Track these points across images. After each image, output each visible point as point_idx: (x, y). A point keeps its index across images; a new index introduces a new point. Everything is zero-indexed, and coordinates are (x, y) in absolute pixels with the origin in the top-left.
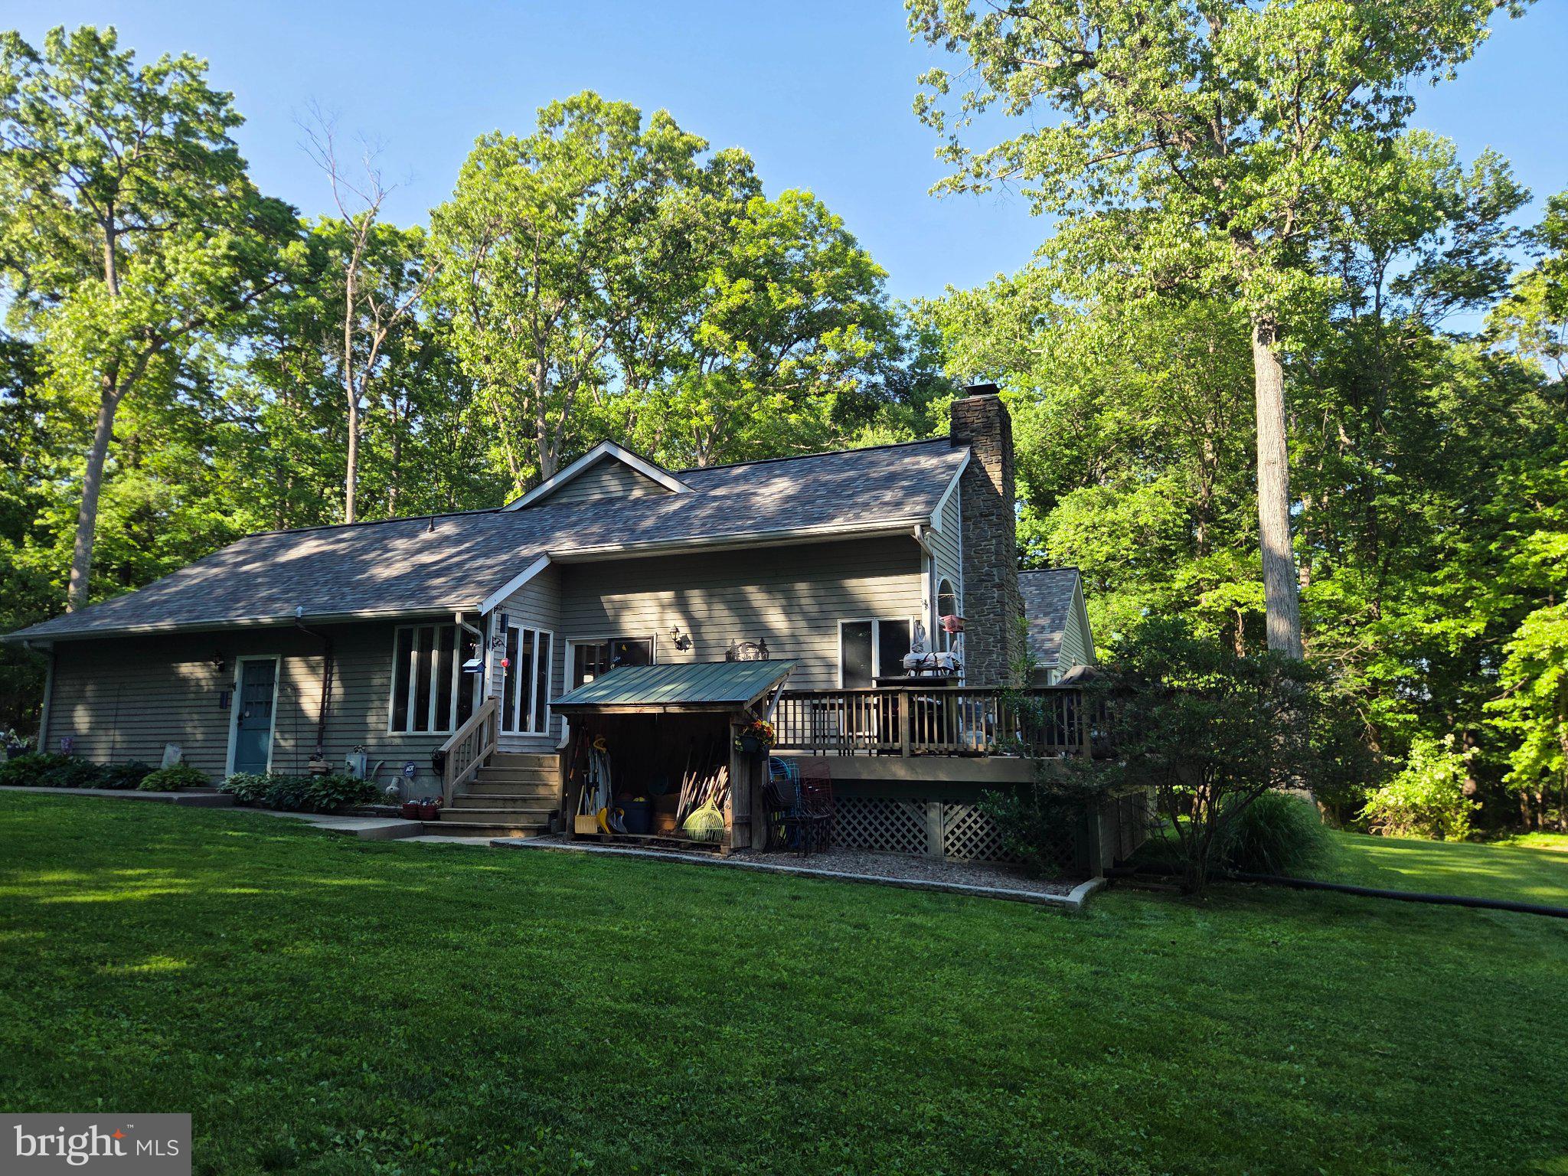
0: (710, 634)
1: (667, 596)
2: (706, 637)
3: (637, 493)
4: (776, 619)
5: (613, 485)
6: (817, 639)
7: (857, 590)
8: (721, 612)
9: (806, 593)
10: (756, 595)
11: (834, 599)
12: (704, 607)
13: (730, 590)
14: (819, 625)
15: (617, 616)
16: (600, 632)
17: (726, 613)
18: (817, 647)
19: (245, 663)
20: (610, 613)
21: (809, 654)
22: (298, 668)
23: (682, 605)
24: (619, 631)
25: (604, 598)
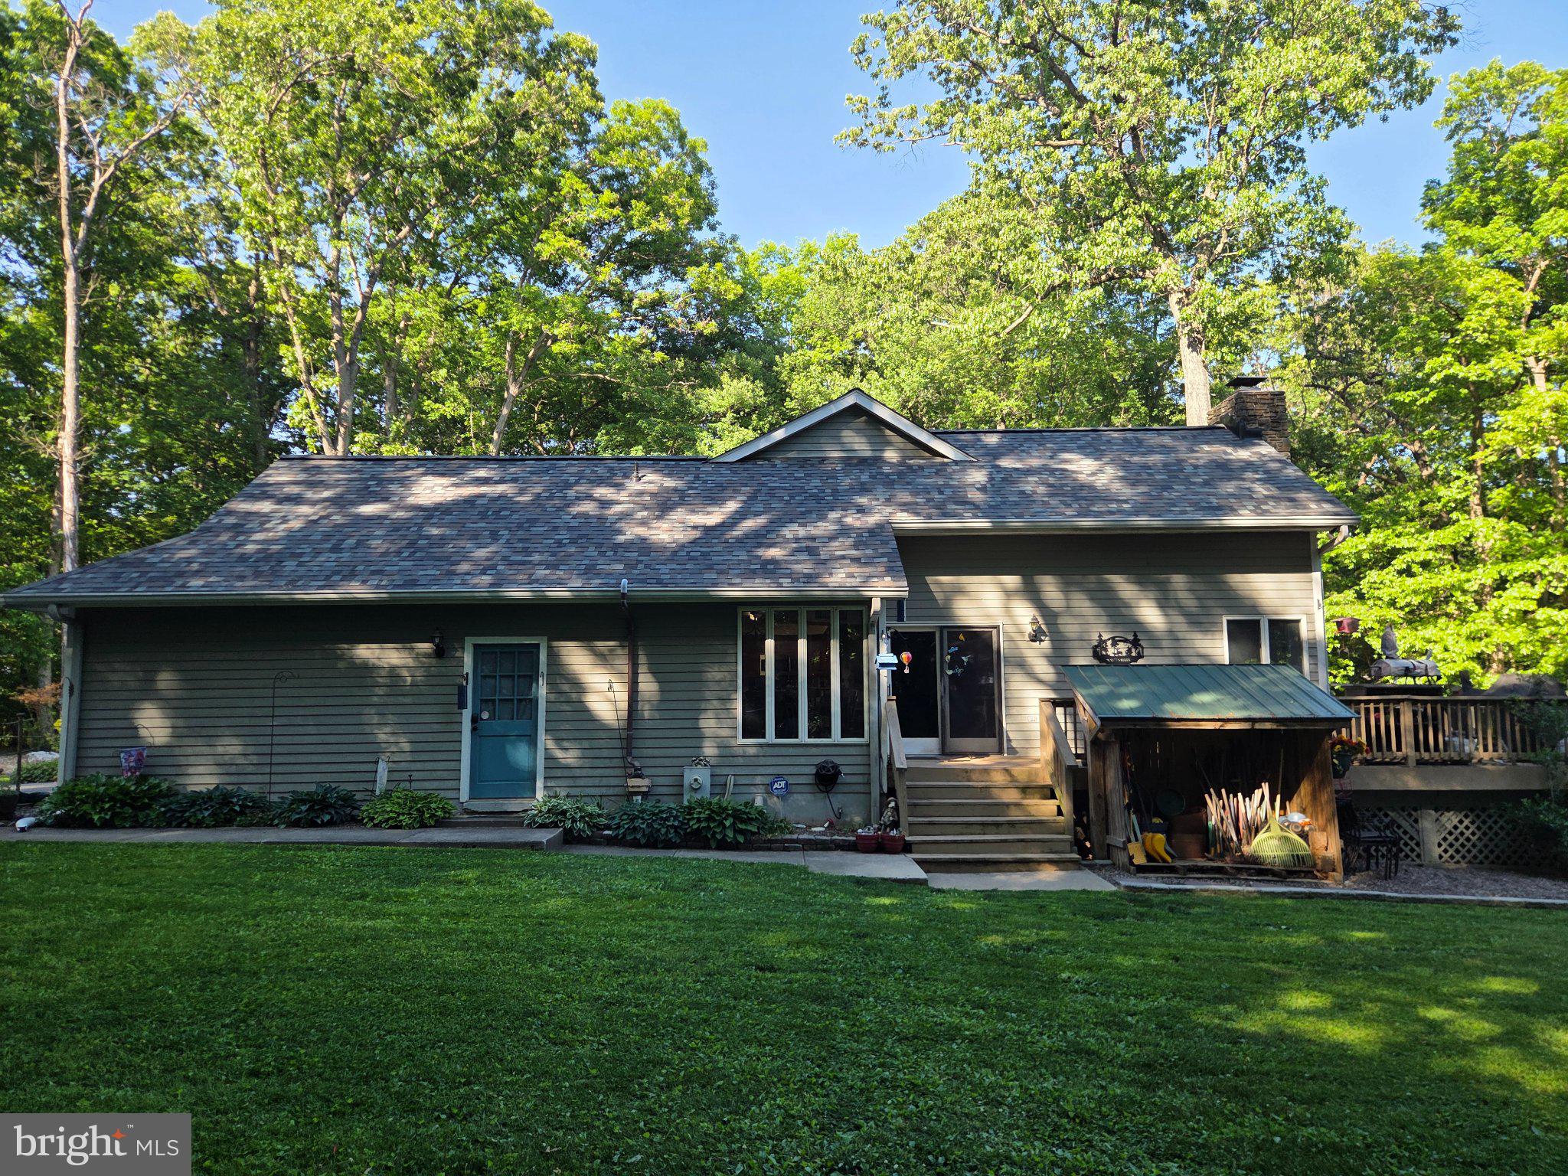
0: (1070, 627)
1: (1012, 581)
2: (1062, 628)
3: (891, 455)
4: (1150, 614)
5: (858, 443)
6: (1199, 636)
7: (1241, 586)
8: (1082, 604)
9: (1181, 586)
10: (1124, 587)
11: (1214, 594)
12: (1060, 595)
13: (1092, 578)
14: (1201, 622)
15: (948, 600)
16: (931, 618)
17: (1087, 603)
18: (1198, 644)
19: (476, 646)
20: (939, 596)
21: (1191, 652)
22: (576, 657)
23: (1032, 593)
24: (951, 617)
25: (929, 579)
